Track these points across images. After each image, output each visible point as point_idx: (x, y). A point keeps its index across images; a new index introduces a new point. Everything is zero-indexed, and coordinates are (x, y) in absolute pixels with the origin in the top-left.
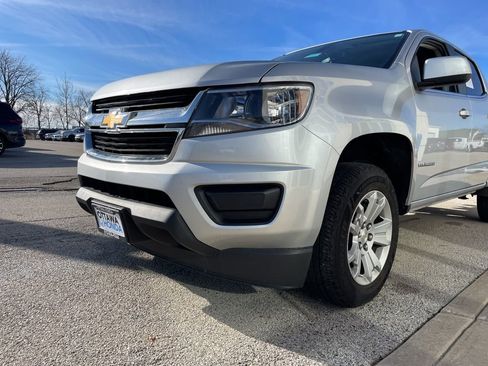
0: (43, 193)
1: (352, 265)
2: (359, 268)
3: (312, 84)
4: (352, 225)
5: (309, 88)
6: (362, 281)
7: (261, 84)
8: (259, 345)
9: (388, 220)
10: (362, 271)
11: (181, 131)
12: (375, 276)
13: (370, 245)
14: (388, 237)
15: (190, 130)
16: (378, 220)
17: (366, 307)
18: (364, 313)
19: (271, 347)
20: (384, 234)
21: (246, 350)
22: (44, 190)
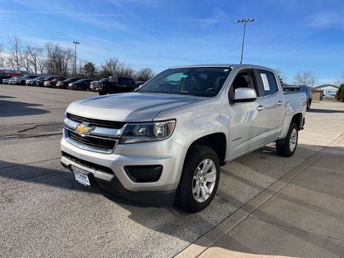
0: (21, 140)
1: (195, 194)
2: (198, 195)
3: (175, 119)
4: (195, 177)
5: (174, 121)
6: (200, 201)
7: (152, 122)
8: (152, 232)
9: (214, 171)
10: (201, 195)
11: (117, 141)
12: (207, 197)
13: (205, 183)
14: (215, 179)
15: (121, 141)
16: (210, 171)
17: (202, 212)
18: (201, 214)
19: (158, 233)
20: (212, 177)
21: (147, 235)
22: (21, 137)
